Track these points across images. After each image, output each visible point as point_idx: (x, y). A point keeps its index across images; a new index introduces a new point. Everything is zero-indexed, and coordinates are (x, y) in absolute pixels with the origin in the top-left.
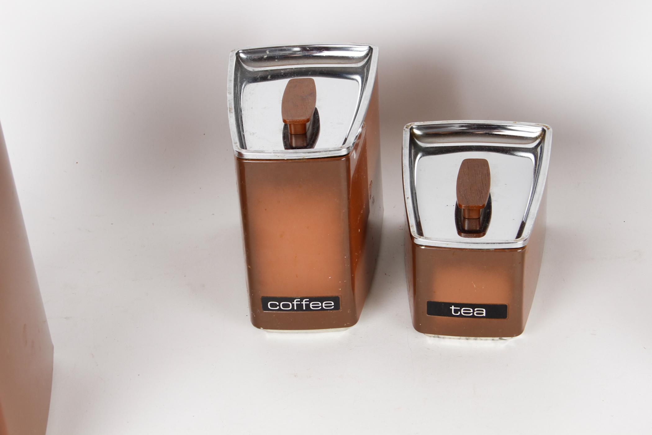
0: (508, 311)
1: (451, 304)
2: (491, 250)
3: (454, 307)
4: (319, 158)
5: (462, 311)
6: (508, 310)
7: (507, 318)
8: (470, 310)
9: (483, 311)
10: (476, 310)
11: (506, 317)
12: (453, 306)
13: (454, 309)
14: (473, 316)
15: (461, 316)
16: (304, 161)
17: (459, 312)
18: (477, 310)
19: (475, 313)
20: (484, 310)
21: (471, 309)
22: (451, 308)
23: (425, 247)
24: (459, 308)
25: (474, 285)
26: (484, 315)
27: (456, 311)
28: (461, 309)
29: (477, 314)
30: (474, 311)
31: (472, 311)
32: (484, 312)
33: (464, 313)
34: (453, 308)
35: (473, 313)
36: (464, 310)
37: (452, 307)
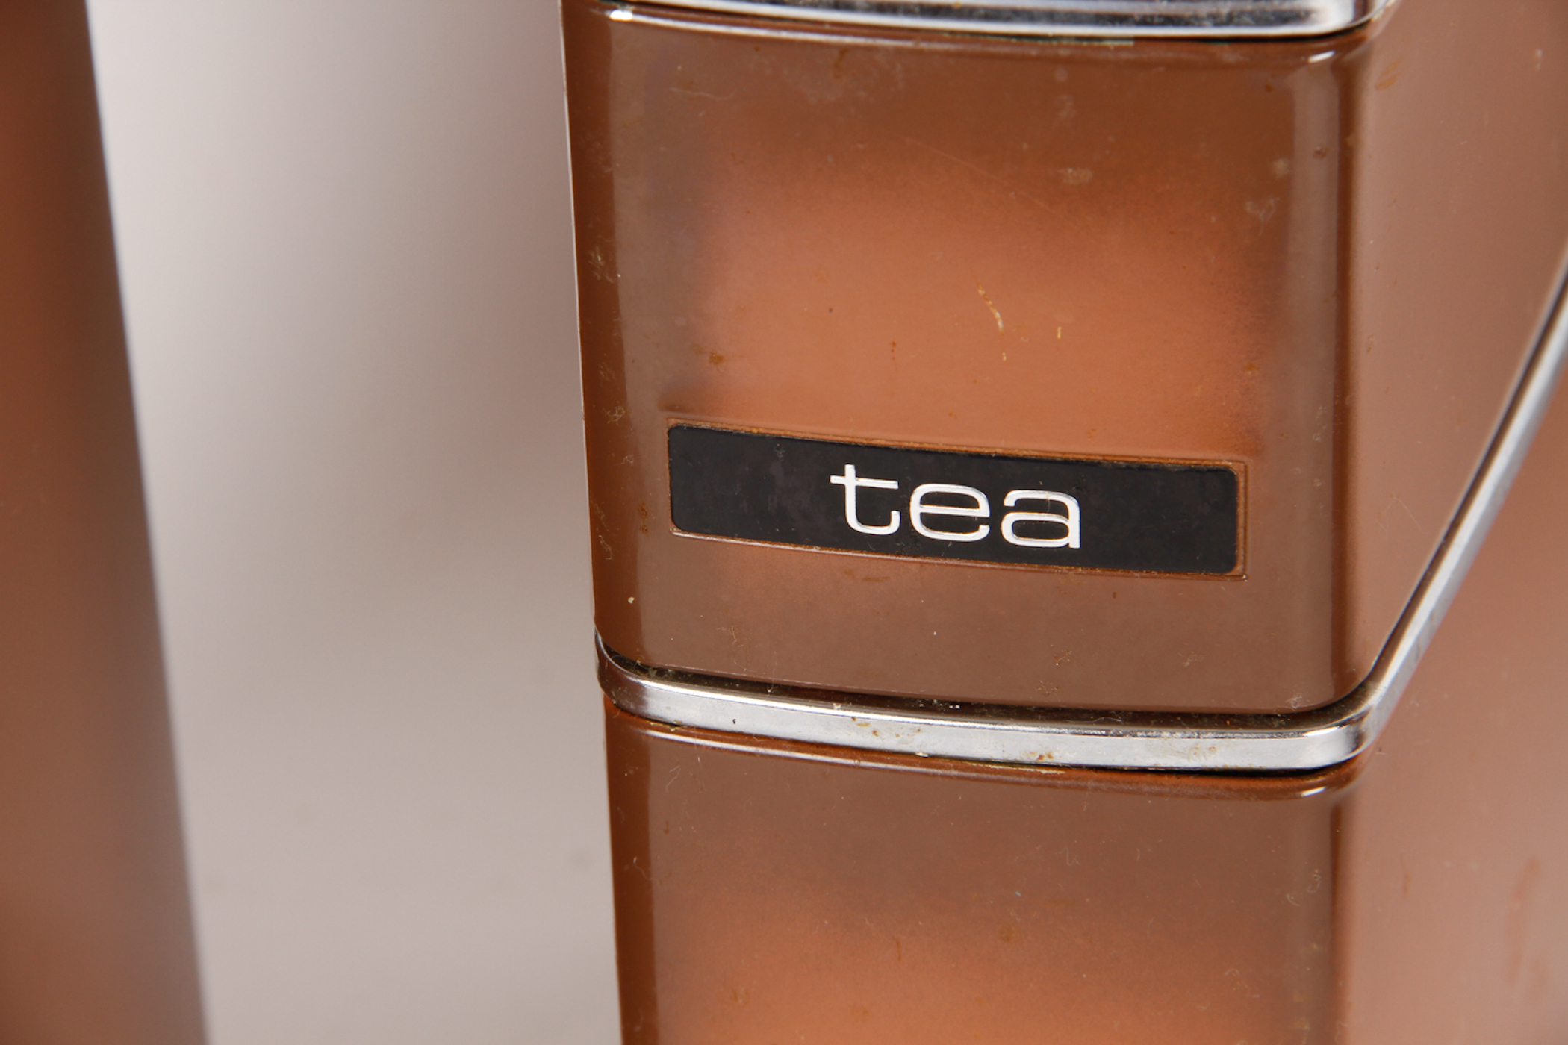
0: (1241, 521)
1: (837, 454)
2: (1108, 43)
3: (858, 475)
4: (1143, 771)
5: (916, 509)
6: (1241, 510)
7: (1239, 568)
8: (972, 503)
9: (1061, 509)
10: (1012, 498)
11: (1230, 562)
12: (850, 469)
13: (860, 490)
14: (994, 549)
15: (906, 541)
16: (1046, 776)
17: (895, 516)
18: (1022, 505)
19: (1010, 519)
20: (1072, 505)
21: (981, 498)
22: (835, 480)
23: (635, 13)
24: (893, 485)
25: (997, 315)
26: (1073, 540)
27: (873, 506)
28: (906, 491)
29: (1020, 529)
30: (998, 511)
31: (983, 510)
32: (1073, 522)
33: (928, 520)
34: (849, 480)
35: (994, 521)
36: (927, 499)
37: (842, 473)
